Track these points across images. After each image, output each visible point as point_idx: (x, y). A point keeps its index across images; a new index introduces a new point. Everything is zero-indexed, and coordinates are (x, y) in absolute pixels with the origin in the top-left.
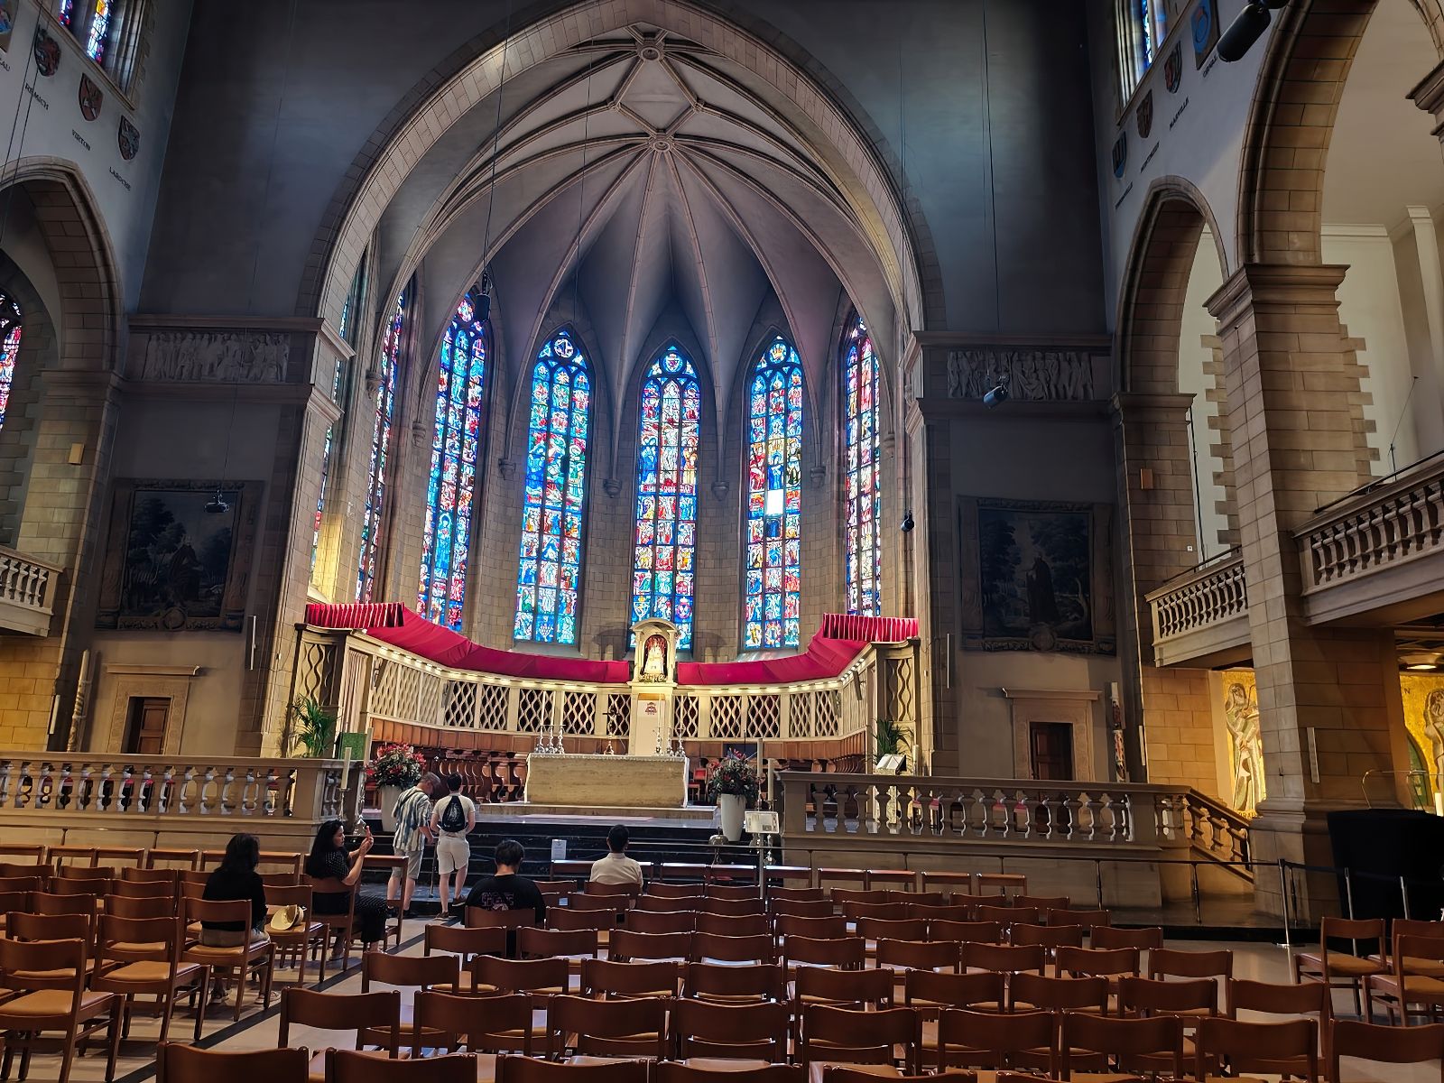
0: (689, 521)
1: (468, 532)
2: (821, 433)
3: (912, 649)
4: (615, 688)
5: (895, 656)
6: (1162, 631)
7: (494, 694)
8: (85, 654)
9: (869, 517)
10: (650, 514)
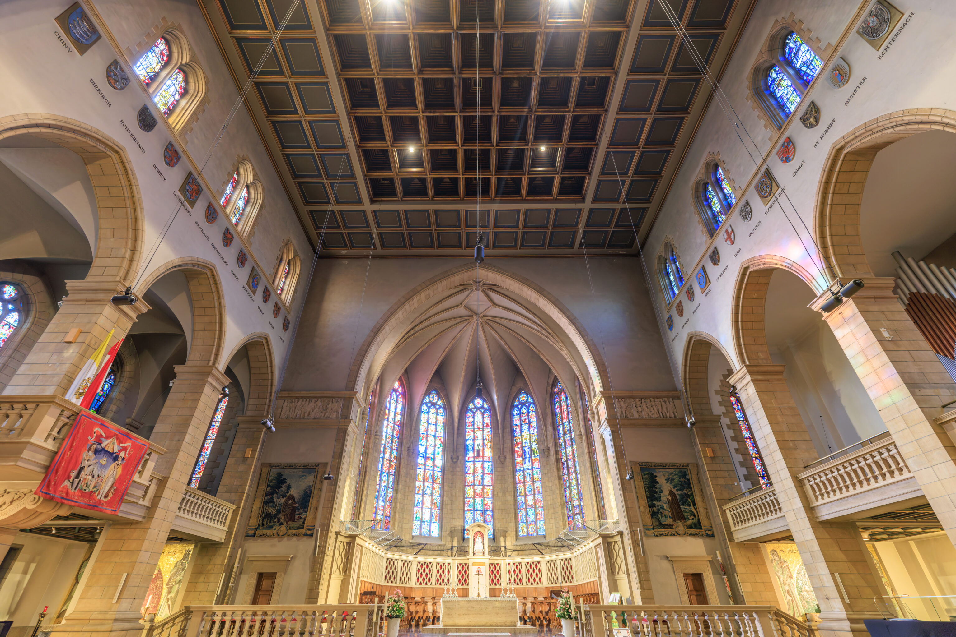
0: (489, 474)
1: (393, 482)
2: (546, 432)
3: (619, 537)
4: (462, 560)
5: (610, 540)
6: (735, 524)
7: (406, 565)
8: (240, 550)
9: (573, 470)
10: (471, 471)
